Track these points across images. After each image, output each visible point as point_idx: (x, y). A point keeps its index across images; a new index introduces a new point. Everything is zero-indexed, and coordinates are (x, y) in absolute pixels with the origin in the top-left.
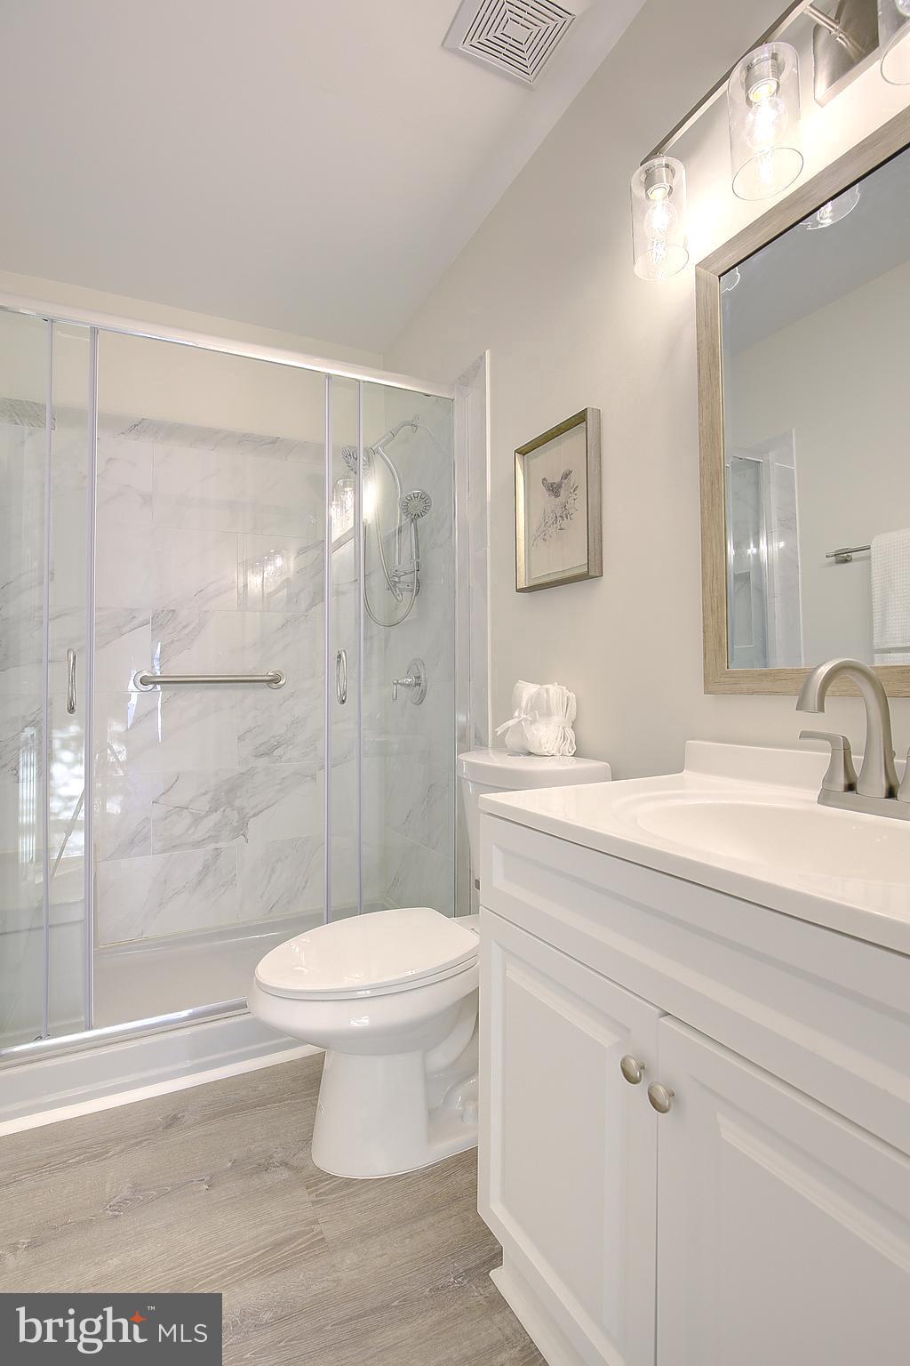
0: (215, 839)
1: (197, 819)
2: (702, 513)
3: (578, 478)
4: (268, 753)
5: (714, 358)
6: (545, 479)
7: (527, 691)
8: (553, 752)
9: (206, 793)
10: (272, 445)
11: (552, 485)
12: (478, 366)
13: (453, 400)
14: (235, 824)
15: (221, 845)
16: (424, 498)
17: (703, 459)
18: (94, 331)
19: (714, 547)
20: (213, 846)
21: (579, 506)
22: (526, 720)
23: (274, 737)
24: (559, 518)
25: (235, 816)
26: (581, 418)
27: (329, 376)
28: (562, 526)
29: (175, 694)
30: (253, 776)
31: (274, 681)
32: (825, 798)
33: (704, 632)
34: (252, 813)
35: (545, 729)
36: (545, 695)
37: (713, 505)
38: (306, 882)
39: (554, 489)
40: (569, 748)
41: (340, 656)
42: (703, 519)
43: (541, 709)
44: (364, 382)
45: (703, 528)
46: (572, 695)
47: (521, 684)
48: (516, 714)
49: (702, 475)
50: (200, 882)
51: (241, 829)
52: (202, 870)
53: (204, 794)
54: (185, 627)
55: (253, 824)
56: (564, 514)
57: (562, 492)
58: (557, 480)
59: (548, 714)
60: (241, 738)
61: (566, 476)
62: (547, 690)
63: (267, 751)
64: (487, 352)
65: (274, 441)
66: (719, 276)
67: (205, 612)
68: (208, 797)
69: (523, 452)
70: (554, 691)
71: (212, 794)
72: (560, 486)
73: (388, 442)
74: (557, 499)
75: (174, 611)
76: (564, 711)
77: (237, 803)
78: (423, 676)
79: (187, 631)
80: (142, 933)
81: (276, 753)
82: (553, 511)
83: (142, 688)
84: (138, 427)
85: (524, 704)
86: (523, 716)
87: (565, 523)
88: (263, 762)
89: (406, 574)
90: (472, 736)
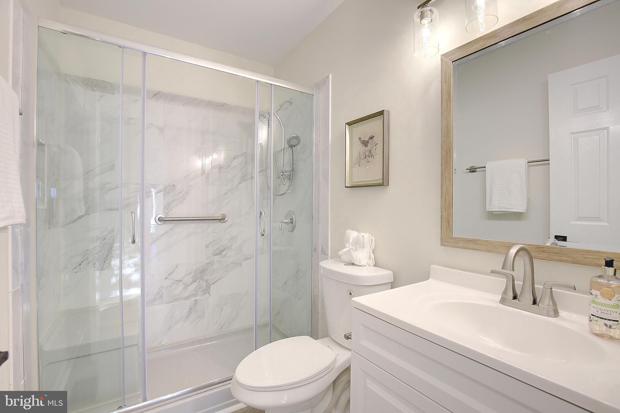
0: (195, 295)
1: (186, 286)
2: (442, 165)
3: (378, 139)
4: (219, 254)
5: (449, 98)
6: (360, 138)
7: (353, 234)
8: (365, 265)
9: (191, 273)
10: (221, 106)
11: (364, 141)
12: (325, 81)
13: (313, 95)
14: (204, 288)
15: (197, 298)
16: (297, 138)
17: (442, 142)
18: (145, 54)
19: (447, 181)
20: (194, 299)
21: (378, 152)
22: (352, 249)
23: (222, 246)
24: (367, 157)
25: (204, 284)
26: (381, 113)
27: (258, 81)
28: (369, 160)
29: (175, 226)
30: (212, 264)
31: (222, 219)
32: (503, 301)
33: (441, 218)
34: (212, 282)
35: (362, 254)
36: (362, 238)
37: (447, 163)
38: (237, 314)
39: (365, 143)
40: (372, 262)
41: (261, 213)
42: (442, 168)
43: (359, 244)
44: (274, 85)
45: (442, 172)
46: (373, 238)
47: (349, 231)
48: (347, 245)
49: (442, 148)
50: (188, 316)
51: (207, 290)
52: (189, 311)
53: (189, 274)
54: (180, 193)
55: (212, 287)
56: (370, 155)
57: (369, 145)
58: (367, 139)
59: (363, 247)
60: (207, 247)
61: (372, 138)
62: (363, 236)
63: (219, 253)
64: (330, 75)
65: (223, 105)
66: (453, 62)
67: (190, 186)
68: (192, 274)
69: (349, 124)
70: (366, 237)
71: (193, 274)
72: (368, 142)
73: (279, 110)
74: (367, 148)
75: (175, 185)
76: (370, 246)
77: (205, 278)
78: (294, 219)
79: (181, 195)
80: (160, 343)
81: (224, 253)
82: (364, 153)
83: (159, 223)
84: (157, 95)
85: (351, 241)
86: (351, 247)
87: (370, 159)
88: (217, 258)
89: (286, 172)
90: (320, 251)
